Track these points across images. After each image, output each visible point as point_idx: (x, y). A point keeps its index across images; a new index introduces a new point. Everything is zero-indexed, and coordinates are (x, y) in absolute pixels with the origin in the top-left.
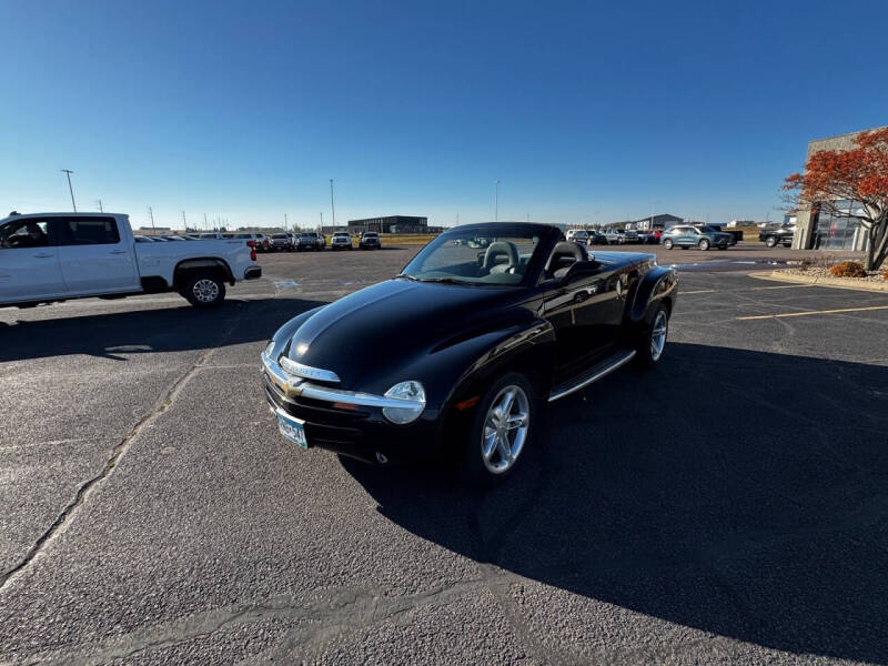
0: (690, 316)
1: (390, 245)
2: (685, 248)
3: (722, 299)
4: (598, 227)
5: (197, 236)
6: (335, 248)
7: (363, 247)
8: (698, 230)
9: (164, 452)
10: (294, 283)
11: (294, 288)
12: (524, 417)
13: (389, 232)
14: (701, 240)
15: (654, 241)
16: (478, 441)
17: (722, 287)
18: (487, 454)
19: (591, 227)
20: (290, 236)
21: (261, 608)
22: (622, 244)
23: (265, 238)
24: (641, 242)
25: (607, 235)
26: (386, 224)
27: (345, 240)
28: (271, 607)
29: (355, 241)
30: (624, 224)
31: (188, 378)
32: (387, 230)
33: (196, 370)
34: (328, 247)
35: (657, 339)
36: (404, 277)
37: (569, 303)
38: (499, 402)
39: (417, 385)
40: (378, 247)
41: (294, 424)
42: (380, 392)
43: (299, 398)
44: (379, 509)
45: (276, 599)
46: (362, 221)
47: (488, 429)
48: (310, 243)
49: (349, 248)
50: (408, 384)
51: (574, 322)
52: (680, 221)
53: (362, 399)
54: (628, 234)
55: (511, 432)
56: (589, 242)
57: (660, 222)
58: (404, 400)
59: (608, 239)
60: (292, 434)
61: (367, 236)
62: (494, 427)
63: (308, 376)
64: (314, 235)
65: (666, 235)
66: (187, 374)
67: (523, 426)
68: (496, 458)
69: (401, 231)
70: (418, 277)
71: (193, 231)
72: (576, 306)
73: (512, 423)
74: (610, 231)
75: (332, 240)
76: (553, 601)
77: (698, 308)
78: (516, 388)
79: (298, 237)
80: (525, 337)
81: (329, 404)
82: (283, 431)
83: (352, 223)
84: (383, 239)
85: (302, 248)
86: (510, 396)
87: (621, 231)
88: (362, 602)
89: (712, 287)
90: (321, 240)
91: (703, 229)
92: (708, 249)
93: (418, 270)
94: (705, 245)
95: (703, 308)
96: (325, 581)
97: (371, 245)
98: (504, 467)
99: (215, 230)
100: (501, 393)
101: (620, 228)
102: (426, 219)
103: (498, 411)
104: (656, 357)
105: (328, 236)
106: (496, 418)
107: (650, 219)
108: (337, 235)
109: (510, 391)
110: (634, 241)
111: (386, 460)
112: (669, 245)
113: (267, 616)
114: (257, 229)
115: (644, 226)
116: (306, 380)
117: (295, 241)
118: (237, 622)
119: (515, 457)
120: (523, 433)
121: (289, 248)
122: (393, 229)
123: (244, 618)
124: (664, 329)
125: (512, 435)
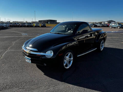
0: (112, 42)
1: (48, 26)
2: (115, 28)
3: (119, 39)
4: (96, 23)
5: (4, 23)
6: (36, 27)
7: (42, 27)
8: (117, 24)
9: (2, 65)
10: (26, 34)
11: (26, 35)
12: (72, 59)
13: (48, 23)
14: (118, 26)
15: (108, 26)
16: (63, 62)
17: (120, 36)
18: (65, 65)
19: (94, 23)
20: (25, 23)
21: (23, 88)
22: (101, 27)
23: (19, 24)
24: (105, 26)
25: (97, 25)
26: (47, 21)
27: (38, 25)
28: (25, 88)
29: (40, 25)
30: (102, 22)
31: (5, 53)
32: (47, 23)
33: (7, 51)
34: (34, 26)
35: (102, 46)
36: (50, 32)
37: (84, 38)
38: (67, 55)
39: (52, 51)
40: (45, 27)
41: (29, 59)
42: (45, 52)
43: (30, 54)
44: (44, 74)
45: (26, 87)
46: (42, 21)
47: (65, 60)
48: (30, 25)
49: (39, 27)
50: (50, 51)
51: (85, 42)
52: (115, 22)
53: (42, 54)
54: (102, 25)
55: (69, 61)
56: (93, 26)
57: (110, 22)
58: (49, 54)
59: (98, 26)
60: (28, 61)
61: (43, 24)
62: (66, 60)
63: (32, 50)
64: (31, 23)
65: (110, 25)
66: (5, 52)
67: (72, 60)
68: (66, 66)
69: (51, 23)
70: (53, 32)
71: (2, 22)
72: (85, 39)
73: (70, 59)
74: (98, 24)
75: (35, 25)
76: (74, 88)
77: (114, 41)
78: (70, 53)
79: (27, 24)
80: (73, 44)
81: (36, 55)
82: (26, 61)
83: (39, 21)
84: (47, 25)
85: (28, 26)
86: (69, 54)
87: (101, 24)
88: (41, 88)
89: (118, 36)
90: (32, 25)
91: (119, 24)
92: (120, 28)
93: (53, 31)
94: (119, 27)
95: (115, 41)
96: (34, 85)
97: (44, 26)
98: (68, 68)
99: (7, 22)
100: (67, 53)
101: (101, 23)
102: (56, 20)
103: (67, 57)
104: (102, 50)
105: (34, 24)
106: (66, 58)
107: (108, 21)
108: (36, 24)
109: (69, 53)
110: (103, 26)
111: (46, 65)
112: (111, 27)
113: (24, 89)
114: (17, 22)
115: (106, 23)
116: (31, 51)
117: (26, 25)
118: (19, 90)
119: (70, 66)
120: (72, 61)
121: (25, 26)
122: (49, 23)
123: (20, 89)
124: (103, 44)
125: (70, 62)
